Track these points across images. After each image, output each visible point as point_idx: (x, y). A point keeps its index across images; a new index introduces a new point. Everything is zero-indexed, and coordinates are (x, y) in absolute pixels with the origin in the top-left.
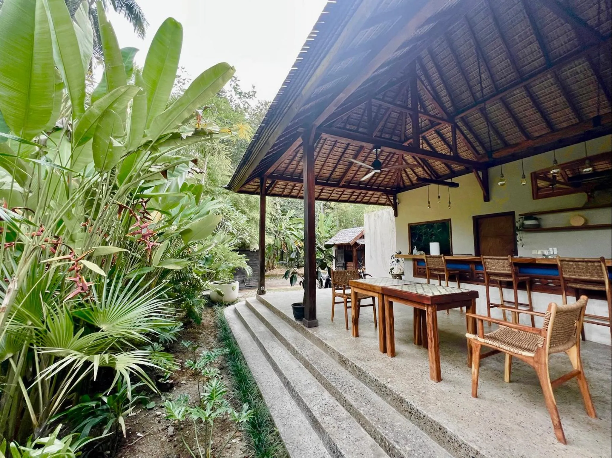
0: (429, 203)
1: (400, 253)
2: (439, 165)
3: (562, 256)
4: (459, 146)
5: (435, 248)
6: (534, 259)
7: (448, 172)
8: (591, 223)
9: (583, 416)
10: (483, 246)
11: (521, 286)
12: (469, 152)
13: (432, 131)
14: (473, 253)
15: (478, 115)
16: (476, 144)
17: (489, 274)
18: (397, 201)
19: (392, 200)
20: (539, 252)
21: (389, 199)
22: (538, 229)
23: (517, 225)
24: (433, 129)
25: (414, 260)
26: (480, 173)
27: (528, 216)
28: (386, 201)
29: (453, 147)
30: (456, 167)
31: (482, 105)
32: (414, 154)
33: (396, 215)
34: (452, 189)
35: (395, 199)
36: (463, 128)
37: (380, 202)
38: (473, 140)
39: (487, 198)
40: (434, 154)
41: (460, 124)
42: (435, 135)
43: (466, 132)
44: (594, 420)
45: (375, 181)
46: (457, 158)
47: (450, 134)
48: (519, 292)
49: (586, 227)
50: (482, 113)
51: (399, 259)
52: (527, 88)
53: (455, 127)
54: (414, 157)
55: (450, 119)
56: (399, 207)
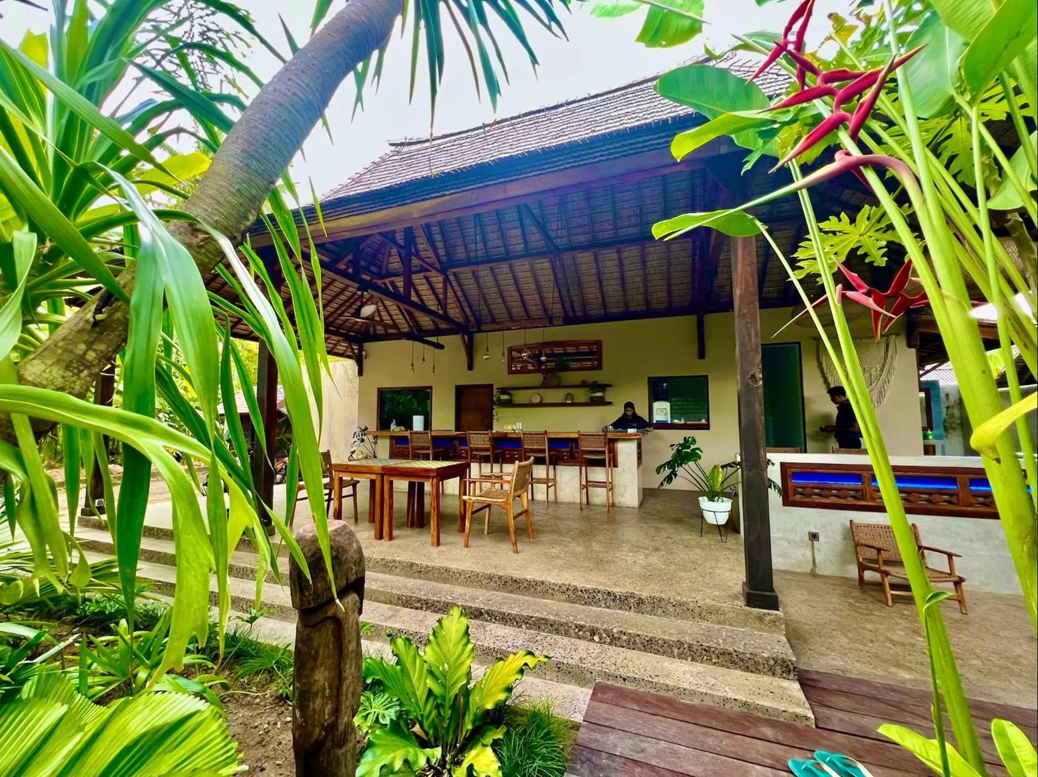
0: (413, 365)
1: (366, 429)
2: (425, 321)
3: (527, 430)
4: (449, 301)
5: (418, 422)
6: (506, 434)
7: (432, 327)
8: (544, 402)
9: (527, 540)
10: (463, 420)
11: (496, 461)
12: (457, 310)
13: (421, 275)
14: (453, 428)
15: (470, 275)
16: (465, 304)
17: (472, 450)
18: (364, 353)
19: (356, 351)
20: (509, 428)
21: (353, 349)
22: (509, 404)
23: (495, 399)
24: (422, 274)
25: (392, 438)
26: (466, 337)
27: (504, 391)
28: (345, 351)
29: (442, 303)
30: (443, 326)
31: (475, 268)
32: (399, 304)
33: (360, 373)
34: (437, 351)
35: (361, 349)
36: (455, 284)
37: (335, 351)
38: (462, 299)
39: (470, 367)
40: (423, 308)
41: (451, 277)
42: (424, 281)
43: (457, 288)
44: (532, 540)
45: (335, 319)
46: (446, 317)
47: (441, 285)
48: (494, 465)
49: (541, 405)
50: (474, 275)
51: (365, 437)
52: (511, 267)
53: (446, 280)
54: (399, 307)
55: (443, 271)
56: (366, 362)
